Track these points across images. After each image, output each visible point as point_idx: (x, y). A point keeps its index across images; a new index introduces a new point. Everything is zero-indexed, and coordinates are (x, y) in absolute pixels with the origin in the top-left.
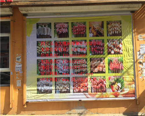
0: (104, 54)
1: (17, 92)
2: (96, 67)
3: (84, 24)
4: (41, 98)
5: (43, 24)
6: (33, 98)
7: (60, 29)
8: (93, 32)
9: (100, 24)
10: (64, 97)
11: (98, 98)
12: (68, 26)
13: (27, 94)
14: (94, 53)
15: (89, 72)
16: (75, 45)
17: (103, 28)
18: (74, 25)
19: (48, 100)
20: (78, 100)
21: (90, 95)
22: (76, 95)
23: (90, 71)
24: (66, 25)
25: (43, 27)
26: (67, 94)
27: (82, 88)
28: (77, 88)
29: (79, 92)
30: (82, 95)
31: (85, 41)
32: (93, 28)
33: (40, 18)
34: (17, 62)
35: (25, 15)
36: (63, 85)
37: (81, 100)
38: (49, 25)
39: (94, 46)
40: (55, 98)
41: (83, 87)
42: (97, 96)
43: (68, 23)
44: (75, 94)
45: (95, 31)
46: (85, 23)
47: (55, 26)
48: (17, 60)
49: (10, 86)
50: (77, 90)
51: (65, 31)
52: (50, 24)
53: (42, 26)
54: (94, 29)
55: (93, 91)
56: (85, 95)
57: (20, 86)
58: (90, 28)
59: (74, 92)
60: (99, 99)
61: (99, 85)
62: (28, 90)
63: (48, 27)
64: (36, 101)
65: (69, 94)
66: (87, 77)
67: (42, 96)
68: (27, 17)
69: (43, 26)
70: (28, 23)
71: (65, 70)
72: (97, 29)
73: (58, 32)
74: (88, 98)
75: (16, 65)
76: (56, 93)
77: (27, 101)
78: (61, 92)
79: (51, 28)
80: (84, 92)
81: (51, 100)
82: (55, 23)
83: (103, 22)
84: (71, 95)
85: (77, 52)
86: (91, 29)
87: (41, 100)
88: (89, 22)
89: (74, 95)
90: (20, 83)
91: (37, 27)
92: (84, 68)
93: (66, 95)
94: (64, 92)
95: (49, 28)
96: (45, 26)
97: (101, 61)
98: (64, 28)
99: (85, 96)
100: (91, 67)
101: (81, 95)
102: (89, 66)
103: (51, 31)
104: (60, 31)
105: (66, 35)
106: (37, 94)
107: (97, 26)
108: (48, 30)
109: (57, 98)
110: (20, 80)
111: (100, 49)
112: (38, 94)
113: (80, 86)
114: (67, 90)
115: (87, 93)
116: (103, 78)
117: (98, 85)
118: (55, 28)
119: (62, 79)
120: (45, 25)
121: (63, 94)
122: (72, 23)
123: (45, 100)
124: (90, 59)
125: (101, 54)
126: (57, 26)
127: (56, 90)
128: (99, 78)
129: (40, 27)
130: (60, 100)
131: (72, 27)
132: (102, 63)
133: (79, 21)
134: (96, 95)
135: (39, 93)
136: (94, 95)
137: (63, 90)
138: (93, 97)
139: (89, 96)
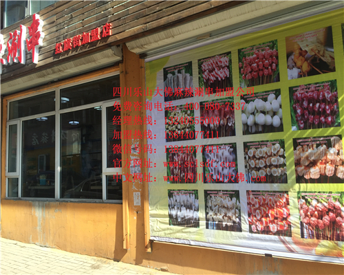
0: (339, 125)
1: (135, 218)
2: (313, 164)
3: (272, 48)
4: (179, 235)
5: (175, 67)
6: (162, 234)
7: (211, 71)
8: (299, 63)
9: (321, 36)
10: (228, 242)
11: (322, 255)
12: (230, 61)
13: (151, 223)
14: (305, 123)
15: (292, 178)
16: (250, 107)
17: (331, 45)
18: (245, 56)
19: (192, 243)
20: (263, 252)
21: (296, 243)
22: (257, 239)
23: (294, 176)
24: (224, 60)
25: (176, 74)
26: (233, 232)
27: (272, 222)
28: (260, 221)
29: (266, 231)
30: (274, 241)
31: (277, 93)
32: (297, 52)
33: (168, 56)
34: (133, 155)
35: (143, 55)
36: (223, 211)
37: (270, 255)
38: (188, 67)
39: (305, 104)
40: (206, 239)
41: (276, 218)
42: (319, 249)
43: (230, 53)
44: (254, 235)
45: (306, 60)
46: (273, 44)
47: (200, 67)
48: (132, 151)
49: (122, 204)
50: (260, 227)
51: (222, 74)
52: (190, 63)
53: (174, 74)
54: (302, 53)
55: (306, 235)
56: (284, 242)
57: (140, 204)
58: (288, 55)
59: (251, 231)
60: (325, 260)
61: (326, 219)
62: (153, 216)
63: (186, 72)
64: (167, 240)
65: (238, 233)
66: (287, 192)
67: (178, 232)
69: (176, 71)
70: (148, 72)
71: (226, 172)
72: (310, 54)
73: (208, 80)
74: (291, 251)
75: (132, 162)
76: (207, 228)
77: (152, 238)
78: (219, 227)
79: (191, 75)
80: (278, 233)
81: (197, 243)
82: (199, 60)
83: (329, 31)
84: (245, 238)
85: (256, 124)
86: (293, 57)
87: (177, 241)
88: (287, 39)
89: (253, 239)
90: (140, 198)
91: (165, 77)
92: (276, 166)
93: (232, 236)
94: (227, 228)
95: (188, 75)
96: (179, 72)
97: (329, 145)
98: (220, 68)
99: (282, 246)
100: (298, 163)
101: (271, 241)
102: (290, 162)
103: (191, 79)
104: (212, 78)
105: (226, 84)
106: (168, 226)
107: (309, 45)
108: (185, 79)
109: (211, 239)
110: (139, 193)
111: (324, 110)
112: (172, 227)
113: (267, 216)
114: (234, 222)
115: (287, 238)
116: (337, 196)
117: (321, 217)
118: (201, 71)
119: (221, 194)
120: (178, 68)
121: (225, 232)
122: (239, 51)
123: (186, 242)
124: (295, 141)
125: (328, 125)
126: (205, 66)
127: (207, 220)
128: (325, 195)
129: (170, 76)
130: (217, 246)
131: (240, 60)
132: (332, 150)
133: (257, 43)
134: (316, 245)
135: (174, 225)
136: (309, 245)
137: (224, 224)
138: (308, 252)
139: (294, 247)
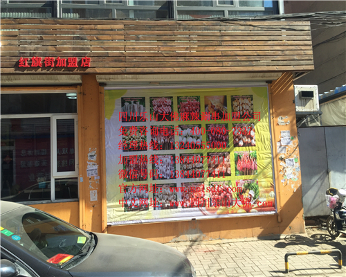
0: (229, 147)
1: (91, 211)
2: (217, 166)
3: (197, 100)
4: (132, 218)
5: (132, 99)
6: (118, 219)
7: (159, 106)
8: (211, 112)
9: (222, 99)
10: (169, 216)
11: (220, 214)
12: (172, 102)
13: (108, 213)
14: (213, 144)
15: (206, 174)
16: (185, 132)
17: (226, 106)
18: (181, 101)
19: (143, 221)
20: (190, 218)
21: (207, 210)
22: (187, 211)
24: (168, 101)
25: (132, 103)
26: (172, 210)
27: (195, 200)
28: (189, 200)
29: (192, 206)
30: (196, 211)
31: (200, 126)
32: (210, 105)
33: (126, 89)
34: (90, 161)
35: (103, 84)
36: (166, 197)
37: (195, 219)
38: (142, 101)
39: (213, 134)
40: (153, 217)
41: (197, 198)
42: (219, 211)
43: (172, 97)
44: (185, 209)
45: (214, 111)
46: (198, 98)
47: (151, 102)
48: (89, 158)
49: (79, 201)
50: (188, 204)
51: (167, 110)
52: (144, 98)
53: (130, 103)
54: (213, 107)
55: (212, 204)
56: (201, 210)
57: (96, 200)
58: (206, 106)
59: (183, 207)
60: (221, 217)
61: (222, 195)
62: (109, 207)
63: (140, 104)
64: (123, 223)
65: (175, 210)
66: (203, 182)
67: (132, 215)
68: (106, 88)
70: (106, 98)
71: (168, 172)
72: (216, 108)
73: (157, 112)
74: (205, 215)
75: (88, 166)
76: (154, 209)
77: (108, 224)
78: (163, 208)
79: (144, 106)
80: (199, 206)
81: (147, 221)
82: (151, 98)
83: (225, 97)
84: (179, 212)
85: (187, 143)
86: (207, 107)
87: (131, 222)
88: (205, 97)
89: (184, 212)
90: (96, 195)
91: (123, 104)
92: (198, 168)
93: (171, 212)
94: (168, 208)
95: (142, 106)
96: (135, 102)
97: (224, 156)
98: (165, 105)
99: (200, 213)
100: (209, 166)
101: (194, 211)
102: (205, 165)
103: (144, 110)
104: (159, 111)
105: (169, 117)
106: (124, 213)
107: (216, 103)
108: (140, 108)
109: (157, 217)
110: (96, 191)
111: (222, 138)
112: (127, 213)
113: (193, 197)
114: (173, 203)
115: (203, 208)
116: (227, 183)
117: (220, 194)
118: (152, 105)
119: (165, 186)
120: (135, 100)
121: (167, 210)
122: (178, 98)
123: (138, 222)
124: (208, 153)
125: (224, 146)
126: (155, 102)
127: (154, 204)
128: (222, 183)
129: (126, 104)
130: (161, 220)
131: (178, 103)
132: (225, 159)
133: (189, 95)
134: (217, 209)
135: (129, 211)
136: (214, 210)
137: (166, 205)
138: (213, 214)
139: (206, 212)
